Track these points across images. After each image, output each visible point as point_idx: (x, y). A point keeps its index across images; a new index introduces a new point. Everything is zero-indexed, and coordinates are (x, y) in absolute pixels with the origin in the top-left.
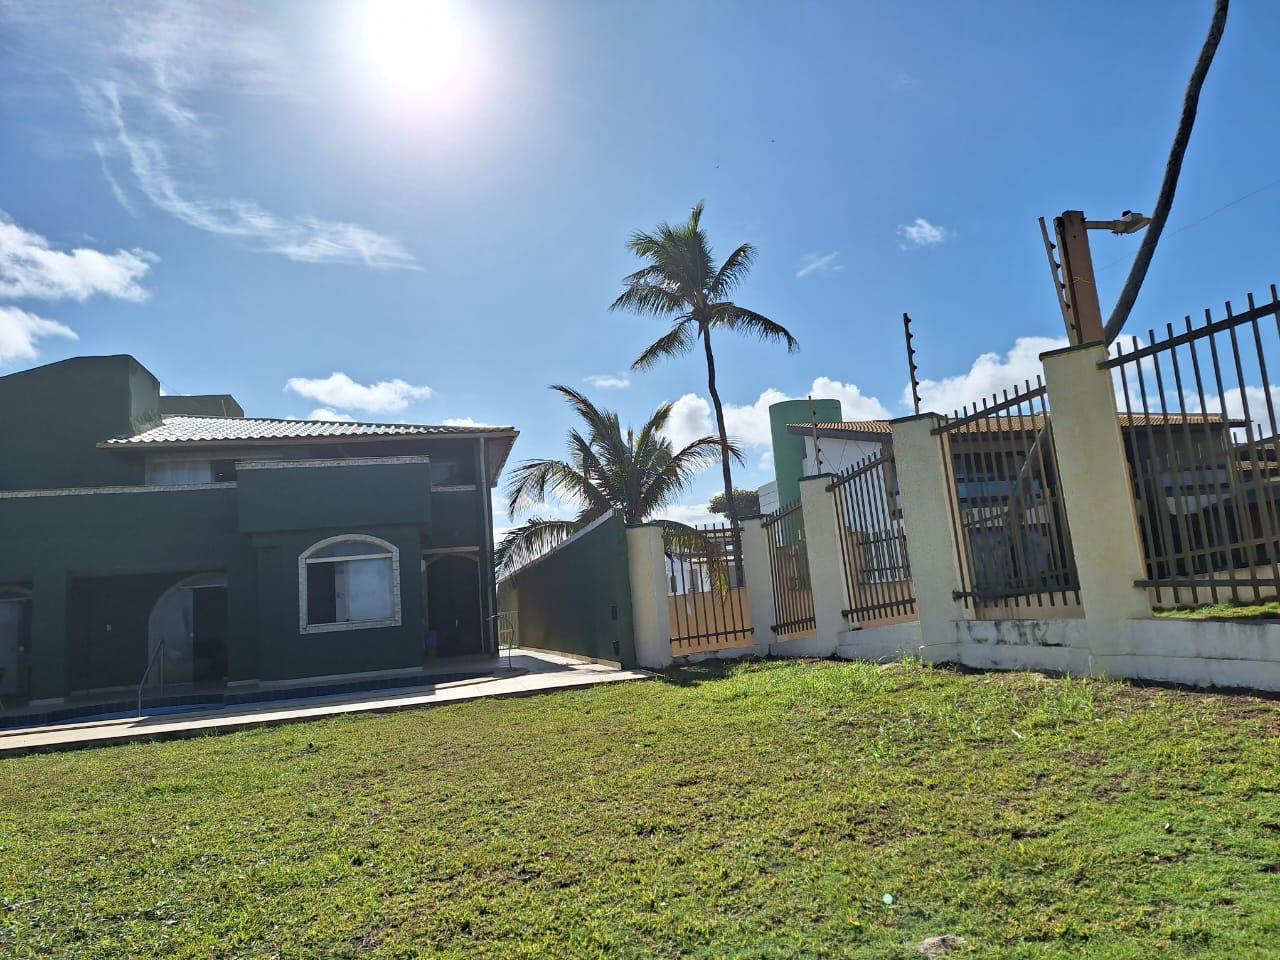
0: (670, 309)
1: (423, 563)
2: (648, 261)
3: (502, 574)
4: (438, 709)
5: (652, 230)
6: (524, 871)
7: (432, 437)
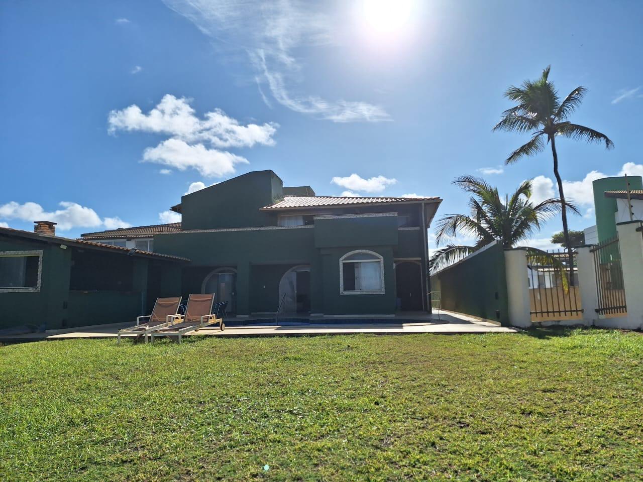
0: (530, 128)
1: (394, 265)
2: (518, 102)
3: (433, 272)
4: (405, 336)
5: (520, 85)
6: (460, 422)
7: (398, 203)
